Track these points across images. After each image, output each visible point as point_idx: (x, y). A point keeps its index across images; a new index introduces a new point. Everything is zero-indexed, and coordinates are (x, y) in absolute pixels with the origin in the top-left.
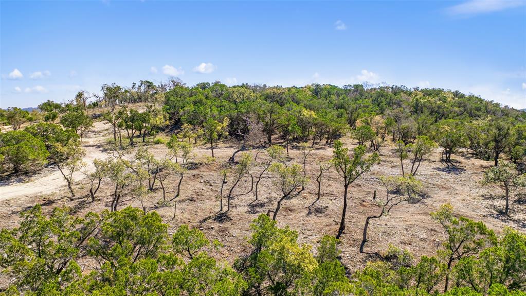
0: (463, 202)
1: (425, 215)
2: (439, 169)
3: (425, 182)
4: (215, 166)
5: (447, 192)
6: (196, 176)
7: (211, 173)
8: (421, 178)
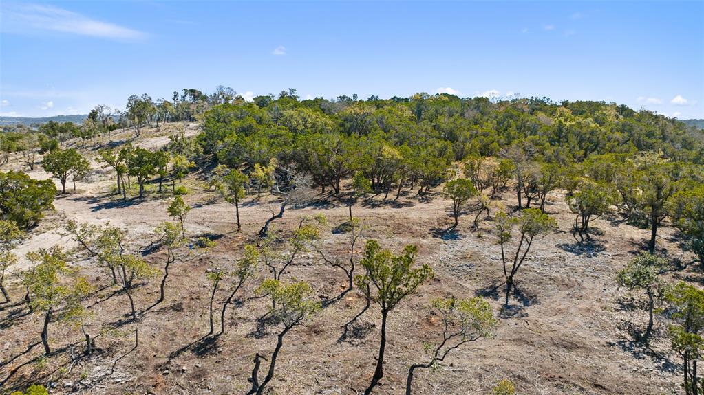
0: (588, 313)
1: (519, 343)
2: (566, 247)
3: (539, 274)
4: (237, 242)
5: (567, 292)
6: (204, 260)
7: (227, 256)
8: (534, 265)
